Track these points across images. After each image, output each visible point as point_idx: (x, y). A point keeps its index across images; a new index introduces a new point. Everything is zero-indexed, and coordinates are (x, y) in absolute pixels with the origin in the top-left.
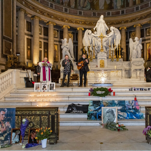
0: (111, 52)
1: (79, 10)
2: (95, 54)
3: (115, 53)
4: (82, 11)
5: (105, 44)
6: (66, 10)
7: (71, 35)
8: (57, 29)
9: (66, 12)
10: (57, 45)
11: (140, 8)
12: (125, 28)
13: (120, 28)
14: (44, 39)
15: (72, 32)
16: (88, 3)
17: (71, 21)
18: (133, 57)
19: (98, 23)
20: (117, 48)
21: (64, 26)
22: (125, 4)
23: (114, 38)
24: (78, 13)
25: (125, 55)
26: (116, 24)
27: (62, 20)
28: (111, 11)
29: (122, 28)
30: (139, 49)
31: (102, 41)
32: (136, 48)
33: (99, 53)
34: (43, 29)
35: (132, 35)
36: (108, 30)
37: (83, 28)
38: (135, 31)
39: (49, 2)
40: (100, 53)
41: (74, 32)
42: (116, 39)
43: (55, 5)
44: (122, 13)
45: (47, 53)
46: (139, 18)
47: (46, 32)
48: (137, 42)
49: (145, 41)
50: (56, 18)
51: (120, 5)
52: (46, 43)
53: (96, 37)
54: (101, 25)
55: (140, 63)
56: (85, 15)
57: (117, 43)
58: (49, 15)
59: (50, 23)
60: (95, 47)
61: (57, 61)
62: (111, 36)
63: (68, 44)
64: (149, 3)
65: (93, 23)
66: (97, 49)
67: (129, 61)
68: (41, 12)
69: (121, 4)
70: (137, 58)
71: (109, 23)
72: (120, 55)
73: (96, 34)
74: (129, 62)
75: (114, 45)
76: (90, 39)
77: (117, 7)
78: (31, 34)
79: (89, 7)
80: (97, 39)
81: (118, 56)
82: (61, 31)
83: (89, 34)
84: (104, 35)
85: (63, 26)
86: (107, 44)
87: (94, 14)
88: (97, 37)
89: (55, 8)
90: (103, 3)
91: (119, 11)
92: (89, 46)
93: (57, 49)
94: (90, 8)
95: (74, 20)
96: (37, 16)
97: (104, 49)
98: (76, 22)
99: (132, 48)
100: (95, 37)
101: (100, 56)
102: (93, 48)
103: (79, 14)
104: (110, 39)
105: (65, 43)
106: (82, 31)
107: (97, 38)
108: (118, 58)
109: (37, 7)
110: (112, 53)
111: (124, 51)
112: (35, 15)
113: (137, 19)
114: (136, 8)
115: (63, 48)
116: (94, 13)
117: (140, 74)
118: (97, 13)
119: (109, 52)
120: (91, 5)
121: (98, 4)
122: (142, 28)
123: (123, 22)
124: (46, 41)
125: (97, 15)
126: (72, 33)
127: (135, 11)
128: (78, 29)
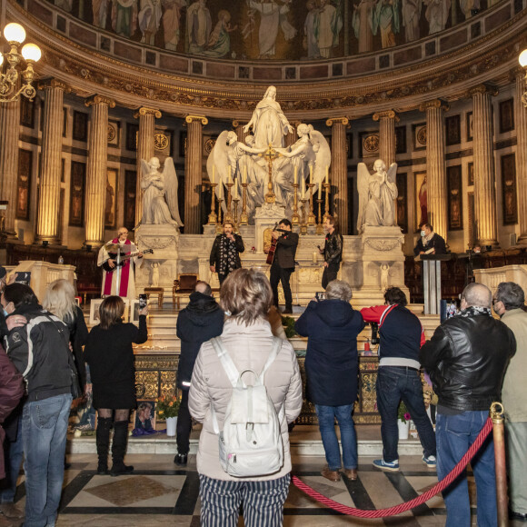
0: (300, 204)
1: (192, 60)
2: (248, 210)
3: (312, 209)
4: (204, 63)
5: (279, 178)
6: (151, 59)
7: (162, 137)
8: (118, 119)
9: (150, 65)
10: (116, 170)
11: (392, 62)
12: (345, 121)
13: (328, 121)
14: (74, 151)
15: (165, 128)
16: (221, 34)
17: (164, 95)
18: (367, 223)
19: (257, 111)
20: (317, 192)
21: (143, 111)
22: (346, 42)
23: (308, 159)
24: (190, 68)
25: (345, 209)
26: (314, 108)
27: (138, 90)
28: (299, 64)
29: (334, 122)
30: (387, 199)
31: (270, 169)
32: (377, 194)
33: (260, 206)
34: (70, 118)
35: (369, 145)
36: (291, 132)
37: (206, 117)
38: (378, 131)
39: (97, 33)
40: (265, 206)
41: (173, 128)
42: (314, 164)
43: (115, 42)
44: (334, 74)
45: (80, 199)
46: (389, 93)
47: (81, 127)
48: (381, 175)
49: (411, 165)
50: (119, 84)
51: (330, 44)
52: (79, 163)
53: (251, 154)
54: (268, 117)
55: (390, 242)
56: (214, 75)
57: (319, 175)
58: (96, 75)
59: (100, 99)
60: (249, 187)
61: (113, 225)
62: (300, 154)
63: (162, 176)
64: (420, 47)
65: (238, 103)
66: (253, 193)
67: (357, 234)
68: (70, 67)
69: (333, 42)
70: (381, 225)
71: (291, 104)
72: (327, 214)
73: (250, 143)
74: (357, 237)
75: (307, 181)
76: (233, 161)
77: (318, 50)
78: (34, 135)
79: (225, 47)
80: (255, 161)
81: (322, 219)
82: (129, 125)
83: (228, 144)
84: (277, 150)
85: (138, 111)
86: (288, 177)
87: (243, 73)
88: (256, 154)
89: (116, 53)
90: (272, 37)
91: (327, 67)
92: (230, 182)
93: (113, 185)
94: (228, 50)
95: (176, 91)
96: (59, 81)
97: (278, 192)
98: (183, 98)
99: (367, 194)
100: (247, 153)
101: (265, 217)
102: (242, 188)
103: (194, 71)
104: (297, 162)
105: (153, 173)
106: (203, 125)
107: (254, 156)
108: (322, 223)
109: (61, 52)
110: (302, 208)
111: (342, 196)
112: (53, 78)
113: (384, 95)
114: (381, 58)
115: (148, 188)
116: (241, 68)
117: (390, 275)
118: (251, 68)
119: (292, 204)
120: (231, 42)
121: (255, 39)
122: (401, 125)
123: (337, 101)
124: (78, 158)
125: (251, 75)
126: (166, 131)
127: (377, 69)
128: (189, 119)
